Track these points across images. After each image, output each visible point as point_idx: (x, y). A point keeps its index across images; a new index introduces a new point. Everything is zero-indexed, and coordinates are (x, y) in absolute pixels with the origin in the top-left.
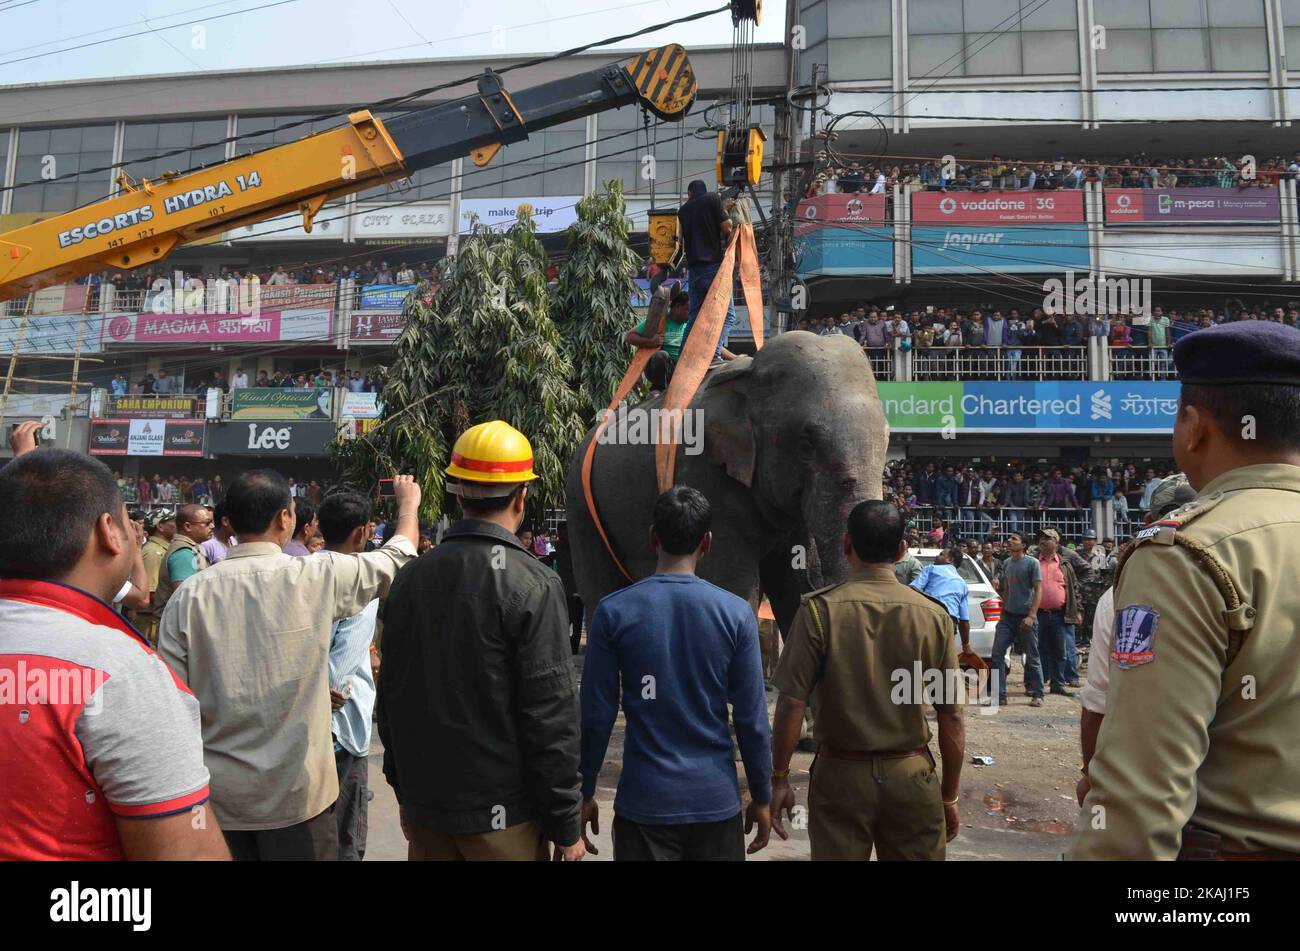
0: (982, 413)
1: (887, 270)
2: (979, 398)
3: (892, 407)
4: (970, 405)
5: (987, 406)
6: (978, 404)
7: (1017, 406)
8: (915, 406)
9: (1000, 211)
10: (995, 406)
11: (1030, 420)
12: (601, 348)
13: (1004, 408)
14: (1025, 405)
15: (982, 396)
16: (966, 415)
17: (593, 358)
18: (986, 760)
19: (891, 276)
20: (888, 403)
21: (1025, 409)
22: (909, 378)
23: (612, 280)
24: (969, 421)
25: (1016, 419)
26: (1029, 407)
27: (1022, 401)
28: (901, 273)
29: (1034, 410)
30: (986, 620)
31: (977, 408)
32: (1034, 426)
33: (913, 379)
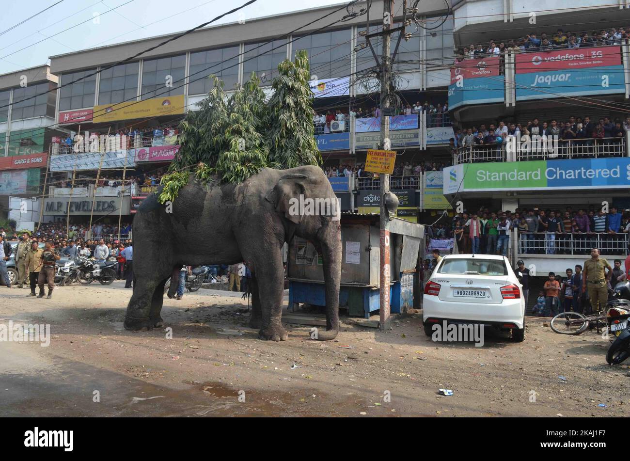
0: (558, 178)
1: (501, 100)
2: (556, 170)
3: (504, 176)
4: (550, 173)
5: (561, 174)
6: (556, 173)
7: (580, 174)
8: (518, 176)
9: (568, 60)
10: (566, 174)
11: (588, 182)
12: (286, 142)
13: (571, 174)
14: (585, 173)
15: (558, 169)
16: (548, 179)
17: (282, 148)
18: (447, 392)
19: (503, 102)
20: (501, 174)
21: (585, 175)
22: (515, 159)
23: (292, 104)
24: (550, 183)
25: (580, 181)
26: (588, 174)
27: (583, 170)
28: (510, 100)
29: (590, 175)
30: (503, 298)
31: (555, 175)
32: (591, 185)
33: (517, 160)
